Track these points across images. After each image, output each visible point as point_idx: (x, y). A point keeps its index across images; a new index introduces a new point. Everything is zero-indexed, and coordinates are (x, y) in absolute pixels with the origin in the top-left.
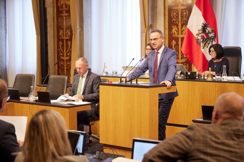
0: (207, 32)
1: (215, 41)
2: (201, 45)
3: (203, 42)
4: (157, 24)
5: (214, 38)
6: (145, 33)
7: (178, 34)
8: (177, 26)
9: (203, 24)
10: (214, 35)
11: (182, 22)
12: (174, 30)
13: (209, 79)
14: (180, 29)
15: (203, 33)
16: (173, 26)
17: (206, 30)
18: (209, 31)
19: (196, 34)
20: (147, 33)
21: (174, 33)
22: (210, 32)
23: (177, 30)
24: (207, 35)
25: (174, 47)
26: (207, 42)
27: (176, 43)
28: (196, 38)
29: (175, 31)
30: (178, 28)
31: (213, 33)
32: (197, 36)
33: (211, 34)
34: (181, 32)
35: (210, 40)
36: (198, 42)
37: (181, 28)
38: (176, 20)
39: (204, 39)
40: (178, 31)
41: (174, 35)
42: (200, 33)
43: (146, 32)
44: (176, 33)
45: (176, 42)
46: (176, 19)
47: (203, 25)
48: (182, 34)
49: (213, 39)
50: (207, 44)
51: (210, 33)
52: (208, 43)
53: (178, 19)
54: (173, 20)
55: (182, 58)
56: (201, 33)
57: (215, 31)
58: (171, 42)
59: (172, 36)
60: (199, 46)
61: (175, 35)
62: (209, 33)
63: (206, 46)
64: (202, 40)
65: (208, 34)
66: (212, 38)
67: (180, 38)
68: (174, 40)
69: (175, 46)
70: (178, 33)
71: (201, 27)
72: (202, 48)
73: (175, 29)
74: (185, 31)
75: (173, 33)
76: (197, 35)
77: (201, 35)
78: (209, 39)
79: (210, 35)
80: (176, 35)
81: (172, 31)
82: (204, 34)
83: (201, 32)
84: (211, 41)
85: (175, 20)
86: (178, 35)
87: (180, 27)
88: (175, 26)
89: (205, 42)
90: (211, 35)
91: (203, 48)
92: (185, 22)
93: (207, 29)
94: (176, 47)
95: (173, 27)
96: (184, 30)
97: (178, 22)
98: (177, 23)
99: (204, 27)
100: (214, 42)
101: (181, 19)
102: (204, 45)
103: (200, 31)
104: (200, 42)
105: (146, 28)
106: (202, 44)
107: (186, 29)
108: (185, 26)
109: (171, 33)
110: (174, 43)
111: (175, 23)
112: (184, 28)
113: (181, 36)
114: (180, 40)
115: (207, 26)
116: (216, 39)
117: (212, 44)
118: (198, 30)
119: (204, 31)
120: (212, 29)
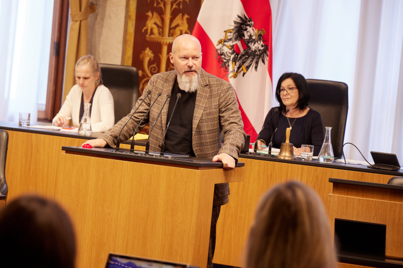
0: (247, 37)
1: (263, 61)
2: (231, 69)
3: (235, 60)
4: (108, 3)
5: (263, 53)
6: (78, 22)
7: (161, 33)
8: (161, 13)
9: (239, 17)
10: (262, 46)
11: (174, 6)
12: (150, 24)
13: (283, 154)
14: (167, 21)
15: (236, 39)
16: (150, 14)
17: (245, 32)
18: (251, 36)
19: (218, 40)
20: (83, 22)
21: (152, 30)
22: (254, 38)
23: (159, 23)
24: (246, 44)
25: (149, 66)
26: (244, 63)
27: (154, 57)
28: (217, 50)
29: (154, 26)
30: (163, 20)
31: (262, 43)
32: (221, 45)
33: (256, 44)
34: (170, 29)
35: (253, 59)
36: (222, 61)
37: (171, 21)
39: (238, 54)
40: (161, 28)
41: (150, 35)
42: (229, 38)
43: (81, 21)
44: (156, 31)
45: (153, 53)
47: (239, 20)
48: (171, 35)
49: (260, 56)
50: (244, 67)
51: (254, 41)
52: (246, 64)
56: (230, 40)
57: (266, 38)
58: (141, 53)
59: (145, 37)
60: (223, 69)
61: (152, 36)
62: (251, 40)
63: (242, 72)
64: (233, 56)
65: (249, 42)
66: (258, 53)
67: (166, 44)
68: (148, 49)
69: (150, 63)
70: (163, 32)
71: (233, 24)
72: (231, 75)
73: (153, 21)
74: (181, 28)
75: (146, 30)
76: (220, 42)
77: (231, 43)
78: (249, 56)
79: (253, 47)
80: (156, 36)
81: (145, 25)
82: (239, 43)
83: (230, 35)
84: (255, 61)
86: (160, 37)
87: (168, 17)
88: (155, 14)
89: (240, 62)
90: (257, 46)
91: (235, 76)
92: (181, 7)
93: (246, 30)
94: (154, 65)
95: (148, 16)
96: (178, 26)
97: (165, 5)
98: (162, 5)
99: (241, 24)
100: (262, 64)
102: (236, 69)
103: (229, 34)
104: (228, 61)
105: (80, 10)
106: (232, 67)
107: (183, 24)
108: (181, 17)
109: (143, 31)
110: (149, 56)
111: (155, 5)
112: (178, 20)
113: (168, 40)
114: (165, 49)
115: (249, 23)
116: (268, 58)
117: (256, 68)
118: (225, 31)
119: (239, 34)
120: (259, 31)
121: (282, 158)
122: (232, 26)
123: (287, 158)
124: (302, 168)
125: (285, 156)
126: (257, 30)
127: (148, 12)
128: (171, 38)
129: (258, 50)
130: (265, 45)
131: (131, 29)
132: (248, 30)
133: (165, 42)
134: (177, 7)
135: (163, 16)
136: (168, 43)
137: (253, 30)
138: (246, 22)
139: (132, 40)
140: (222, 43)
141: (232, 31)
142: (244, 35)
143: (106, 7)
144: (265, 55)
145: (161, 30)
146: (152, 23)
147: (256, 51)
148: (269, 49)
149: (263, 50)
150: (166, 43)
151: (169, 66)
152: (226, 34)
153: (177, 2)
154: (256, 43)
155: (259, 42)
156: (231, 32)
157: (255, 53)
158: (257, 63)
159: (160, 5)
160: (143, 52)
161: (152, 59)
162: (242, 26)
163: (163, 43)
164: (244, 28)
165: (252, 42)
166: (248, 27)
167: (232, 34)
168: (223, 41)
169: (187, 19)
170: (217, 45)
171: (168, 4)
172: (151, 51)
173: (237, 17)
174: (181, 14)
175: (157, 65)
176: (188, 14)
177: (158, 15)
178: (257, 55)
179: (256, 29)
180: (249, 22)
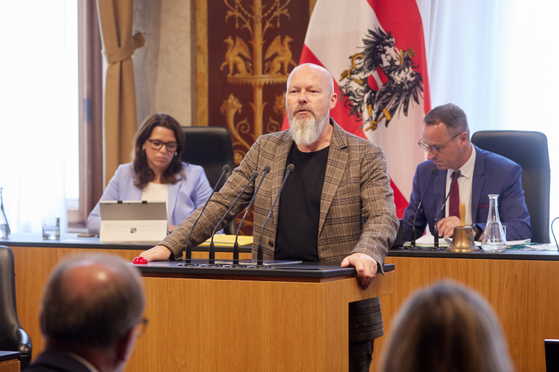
0: (386, 63)
1: (416, 99)
2: (366, 115)
3: (371, 102)
4: (163, 30)
5: (414, 86)
6: (118, 64)
7: (251, 70)
8: (248, 38)
9: (371, 32)
10: (412, 75)
11: (268, 25)
12: (232, 57)
14: (259, 50)
15: (370, 68)
16: (230, 40)
17: (383, 56)
18: (392, 61)
19: (341, 71)
20: (125, 64)
21: (235, 65)
22: (398, 63)
23: (246, 54)
24: (386, 74)
25: (236, 122)
26: (385, 104)
27: (243, 108)
28: (341, 88)
29: (239, 59)
30: (251, 49)
31: (411, 70)
32: (346, 80)
34: (264, 62)
35: (399, 97)
36: (351, 105)
37: (265, 48)
38: (243, 13)
39: (375, 92)
40: (249, 61)
41: (234, 74)
42: (358, 67)
43: (121, 62)
44: (242, 66)
45: (241, 101)
46: (240, 10)
47: (371, 38)
48: (266, 70)
49: (409, 92)
50: (386, 111)
51: (399, 69)
52: (389, 107)
53: (251, 12)
54: (230, 13)
56: (360, 70)
57: (416, 60)
58: (221, 103)
59: (226, 78)
60: (353, 118)
61: (237, 75)
62: (393, 67)
63: (384, 120)
64: (367, 96)
65: (390, 71)
66: (406, 87)
67: (260, 86)
68: (232, 97)
69: (238, 118)
70: (253, 68)
71: (362, 45)
72: (367, 125)
73: (236, 52)
74: (281, 59)
75: (227, 67)
76: (344, 75)
77: (361, 76)
78: (393, 93)
79: (398, 78)
80: (243, 74)
81: (223, 59)
82: (375, 74)
83: (359, 63)
84: (403, 99)
85: (238, 14)
86: (250, 76)
87: (258, 42)
88: (239, 41)
89: (380, 103)
90: (403, 76)
91: (374, 127)
92: (278, 25)
93: (384, 52)
94: (244, 122)
95: (227, 45)
96: (276, 55)
97: (252, 24)
98: (248, 25)
99: (376, 43)
100: (415, 103)
101: (264, 11)
102: (374, 116)
103: (357, 61)
104: (360, 104)
105: (119, 45)
106: (367, 113)
107: (284, 51)
108: (280, 41)
109: (222, 68)
110: (234, 108)
111: (237, 25)
112: (275, 47)
113: (262, 79)
114: (259, 94)
115: (387, 41)
116: (422, 94)
117: (406, 111)
118: (351, 58)
119: (373, 59)
120: (404, 51)
121: (457, 251)
122: (361, 48)
123: (464, 251)
124: (490, 264)
125: (461, 248)
126: (401, 50)
127: (227, 38)
128: (267, 76)
129: (405, 82)
130: (416, 74)
131: (203, 68)
132: (387, 52)
133: (258, 83)
134: (271, 25)
135: (250, 42)
136: (263, 83)
137: (395, 51)
138: (383, 40)
139: (206, 84)
140: (348, 76)
141: (361, 56)
142: (381, 62)
143: (159, 36)
144: (418, 89)
145: (250, 65)
146: (234, 55)
147: (402, 84)
148: (424, 79)
149: (414, 81)
150: (260, 84)
151: (268, 121)
152: (352, 62)
153: (271, 19)
154: (403, 72)
155: (406, 70)
156: (360, 58)
157: (402, 87)
158: (406, 103)
159: (244, 26)
160: (225, 102)
161: (240, 111)
162: (378, 47)
163: (255, 84)
164: (380, 50)
165: (395, 70)
166: (387, 48)
167: (362, 60)
168: (349, 72)
169: (289, 43)
170: (340, 81)
171: (257, 23)
172: (237, 100)
173: (367, 33)
174: (279, 37)
175: (248, 121)
176: (290, 36)
177: (243, 42)
178: (406, 90)
179: (399, 49)
180: (388, 39)
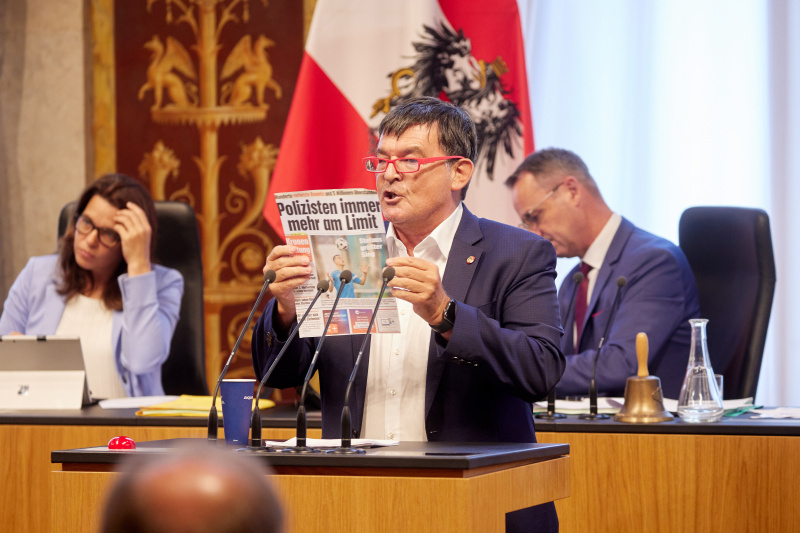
0: (454, 86)
1: (509, 150)
4: (31, 25)
5: (504, 127)
7: (196, 98)
8: (189, 39)
9: (429, 30)
10: (502, 107)
11: (227, 17)
12: (161, 73)
13: (636, 409)
14: (210, 62)
16: (155, 44)
17: (449, 73)
18: (465, 82)
19: (374, 100)
21: (166, 90)
22: (475, 85)
23: (187, 70)
25: (167, 193)
27: (181, 168)
28: (372, 131)
29: (173, 79)
30: (196, 60)
31: (499, 98)
32: (381, 116)
33: (485, 105)
34: (220, 83)
37: (222, 58)
40: (193, 82)
42: (404, 92)
44: (178, 91)
45: (178, 155)
47: (429, 40)
48: (224, 99)
49: (497, 136)
51: (478, 96)
55: (226, 276)
57: (510, 83)
58: (140, 159)
59: (149, 114)
61: (170, 108)
62: (467, 94)
65: (461, 101)
66: (491, 127)
67: (213, 127)
68: (160, 146)
69: (171, 185)
70: (199, 94)
71: (412, 52)
73: (167, 64)
74: (251, 77)
75: (151, 93)
76: (379, 107)
79: (475, 112)
80: (180, 106)
81: (144, 78)
84: (485, 150)
86: (193, 109)
87: (209, 48)
88: (173, 45)
90: (486, 109)
92: (246, 16)
93: (451, 65)
94: (184, 191)
96: (241, 71)
97: (197, 16)
98: (189, 17)
99: (437, 50)
100: (506, 157)
103: (402, 82)
107: (256, 64)
108: (248, 45)
109: (141, 95)
110: (164, 166)
111: (169, 17)
112: (240, 56)
113: (218, 115)
114: (211, 142)
115: (456, 45)
116: (521, 141)
117: (490, 170)
118: (390, 76)
119: (432, 77)
120: (487, 64)
121: (634, 420)
122: (411, 58)
123: (646, 420)
124: (697, 445)
125: (641, 415)
126: (482, 62)
127: (150, 39)
128: (225, 108)
129: (489, 120)
130: (509, 104)
131: (106, 94)
132: (456, 66)
133: (209, 123)
134: (233, 17)
135: (194, 47)
136: (218, 122)
137: (471, 63)
138: (449, 43)
139: (112, 124)
140: (386, 109)
141: (410, 72)
142: (445, 82)
143: (23, 36)
144: (512, 132)
145: (194, 88)
146: (164, 70)
147: (484, 123)
148: (523, 114)
149: (505, 117)
150: (213, 125)
151: (228, 190)
152: (393, 84)
153: (232, 5)
154: (484, 102)
155: (491, 97)
156: (407, 77)
157: (483, 129)
158: (491, 157)
159: (182, 18)
160: (147, 156)
161: (176, 173)
162: (440, 56)
163: (204, 124)
164: (445, 62)
165: (470, 98)
166: (456, 58)
167: (412, 81)
168: (387, 102)
169: (267, 50)
170: (372, 116)
171: (206, 12)
172: (171, 152)
173: (422, 31)
174: (246, 40)
175: (192, 190)
177: (181, 48)
178: (490, 134)
179: (478, 59)
180: (458, 41)
